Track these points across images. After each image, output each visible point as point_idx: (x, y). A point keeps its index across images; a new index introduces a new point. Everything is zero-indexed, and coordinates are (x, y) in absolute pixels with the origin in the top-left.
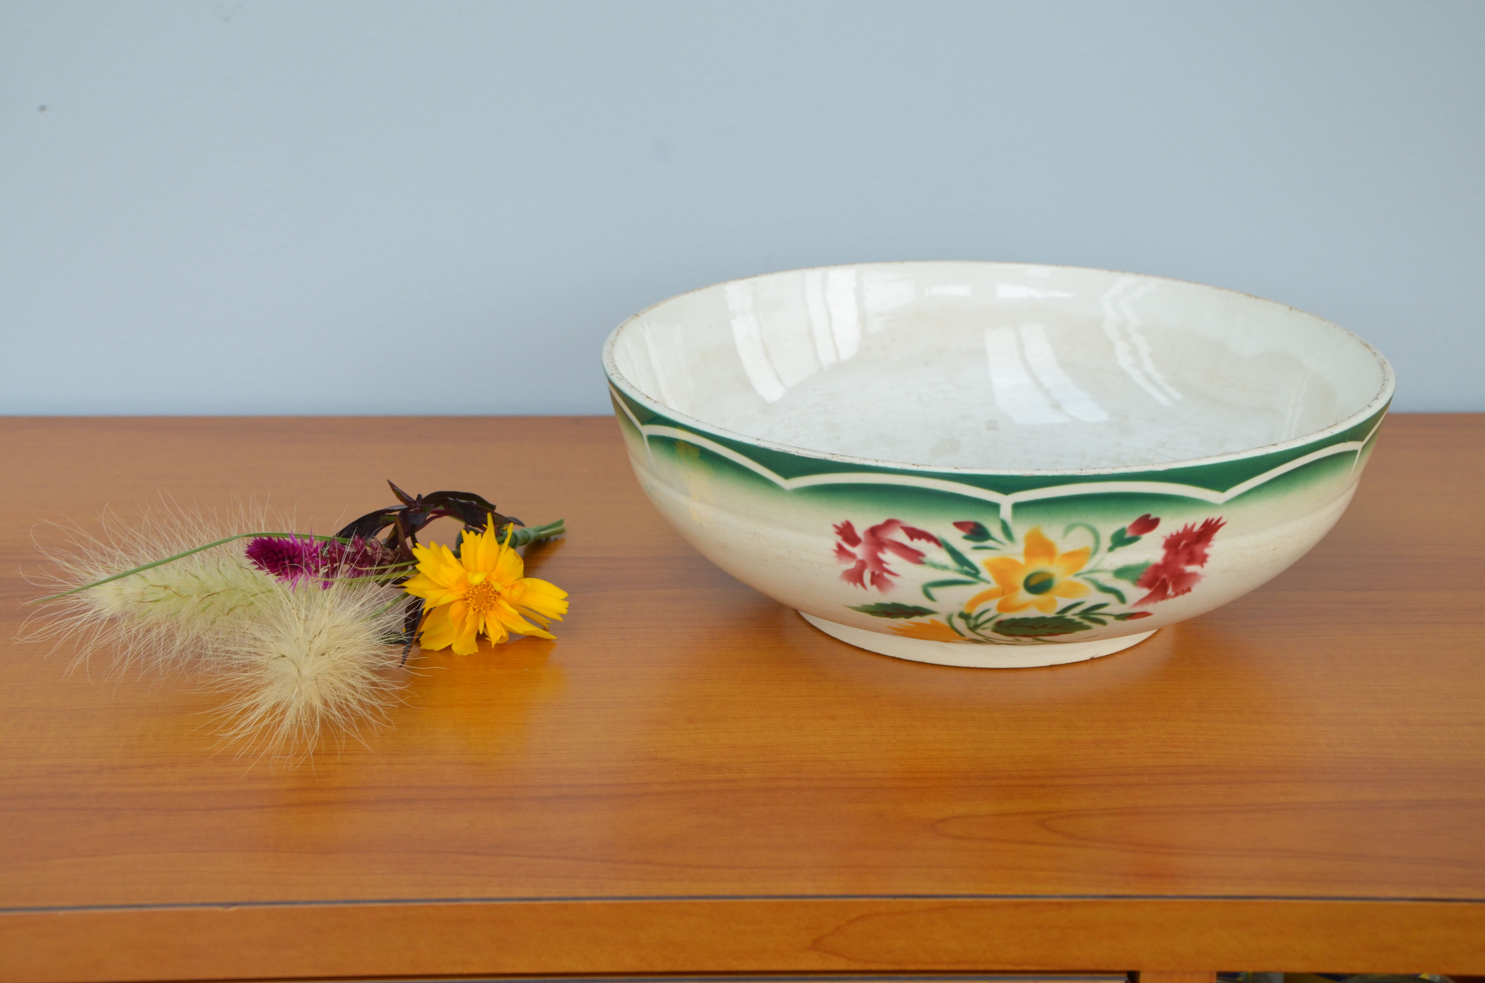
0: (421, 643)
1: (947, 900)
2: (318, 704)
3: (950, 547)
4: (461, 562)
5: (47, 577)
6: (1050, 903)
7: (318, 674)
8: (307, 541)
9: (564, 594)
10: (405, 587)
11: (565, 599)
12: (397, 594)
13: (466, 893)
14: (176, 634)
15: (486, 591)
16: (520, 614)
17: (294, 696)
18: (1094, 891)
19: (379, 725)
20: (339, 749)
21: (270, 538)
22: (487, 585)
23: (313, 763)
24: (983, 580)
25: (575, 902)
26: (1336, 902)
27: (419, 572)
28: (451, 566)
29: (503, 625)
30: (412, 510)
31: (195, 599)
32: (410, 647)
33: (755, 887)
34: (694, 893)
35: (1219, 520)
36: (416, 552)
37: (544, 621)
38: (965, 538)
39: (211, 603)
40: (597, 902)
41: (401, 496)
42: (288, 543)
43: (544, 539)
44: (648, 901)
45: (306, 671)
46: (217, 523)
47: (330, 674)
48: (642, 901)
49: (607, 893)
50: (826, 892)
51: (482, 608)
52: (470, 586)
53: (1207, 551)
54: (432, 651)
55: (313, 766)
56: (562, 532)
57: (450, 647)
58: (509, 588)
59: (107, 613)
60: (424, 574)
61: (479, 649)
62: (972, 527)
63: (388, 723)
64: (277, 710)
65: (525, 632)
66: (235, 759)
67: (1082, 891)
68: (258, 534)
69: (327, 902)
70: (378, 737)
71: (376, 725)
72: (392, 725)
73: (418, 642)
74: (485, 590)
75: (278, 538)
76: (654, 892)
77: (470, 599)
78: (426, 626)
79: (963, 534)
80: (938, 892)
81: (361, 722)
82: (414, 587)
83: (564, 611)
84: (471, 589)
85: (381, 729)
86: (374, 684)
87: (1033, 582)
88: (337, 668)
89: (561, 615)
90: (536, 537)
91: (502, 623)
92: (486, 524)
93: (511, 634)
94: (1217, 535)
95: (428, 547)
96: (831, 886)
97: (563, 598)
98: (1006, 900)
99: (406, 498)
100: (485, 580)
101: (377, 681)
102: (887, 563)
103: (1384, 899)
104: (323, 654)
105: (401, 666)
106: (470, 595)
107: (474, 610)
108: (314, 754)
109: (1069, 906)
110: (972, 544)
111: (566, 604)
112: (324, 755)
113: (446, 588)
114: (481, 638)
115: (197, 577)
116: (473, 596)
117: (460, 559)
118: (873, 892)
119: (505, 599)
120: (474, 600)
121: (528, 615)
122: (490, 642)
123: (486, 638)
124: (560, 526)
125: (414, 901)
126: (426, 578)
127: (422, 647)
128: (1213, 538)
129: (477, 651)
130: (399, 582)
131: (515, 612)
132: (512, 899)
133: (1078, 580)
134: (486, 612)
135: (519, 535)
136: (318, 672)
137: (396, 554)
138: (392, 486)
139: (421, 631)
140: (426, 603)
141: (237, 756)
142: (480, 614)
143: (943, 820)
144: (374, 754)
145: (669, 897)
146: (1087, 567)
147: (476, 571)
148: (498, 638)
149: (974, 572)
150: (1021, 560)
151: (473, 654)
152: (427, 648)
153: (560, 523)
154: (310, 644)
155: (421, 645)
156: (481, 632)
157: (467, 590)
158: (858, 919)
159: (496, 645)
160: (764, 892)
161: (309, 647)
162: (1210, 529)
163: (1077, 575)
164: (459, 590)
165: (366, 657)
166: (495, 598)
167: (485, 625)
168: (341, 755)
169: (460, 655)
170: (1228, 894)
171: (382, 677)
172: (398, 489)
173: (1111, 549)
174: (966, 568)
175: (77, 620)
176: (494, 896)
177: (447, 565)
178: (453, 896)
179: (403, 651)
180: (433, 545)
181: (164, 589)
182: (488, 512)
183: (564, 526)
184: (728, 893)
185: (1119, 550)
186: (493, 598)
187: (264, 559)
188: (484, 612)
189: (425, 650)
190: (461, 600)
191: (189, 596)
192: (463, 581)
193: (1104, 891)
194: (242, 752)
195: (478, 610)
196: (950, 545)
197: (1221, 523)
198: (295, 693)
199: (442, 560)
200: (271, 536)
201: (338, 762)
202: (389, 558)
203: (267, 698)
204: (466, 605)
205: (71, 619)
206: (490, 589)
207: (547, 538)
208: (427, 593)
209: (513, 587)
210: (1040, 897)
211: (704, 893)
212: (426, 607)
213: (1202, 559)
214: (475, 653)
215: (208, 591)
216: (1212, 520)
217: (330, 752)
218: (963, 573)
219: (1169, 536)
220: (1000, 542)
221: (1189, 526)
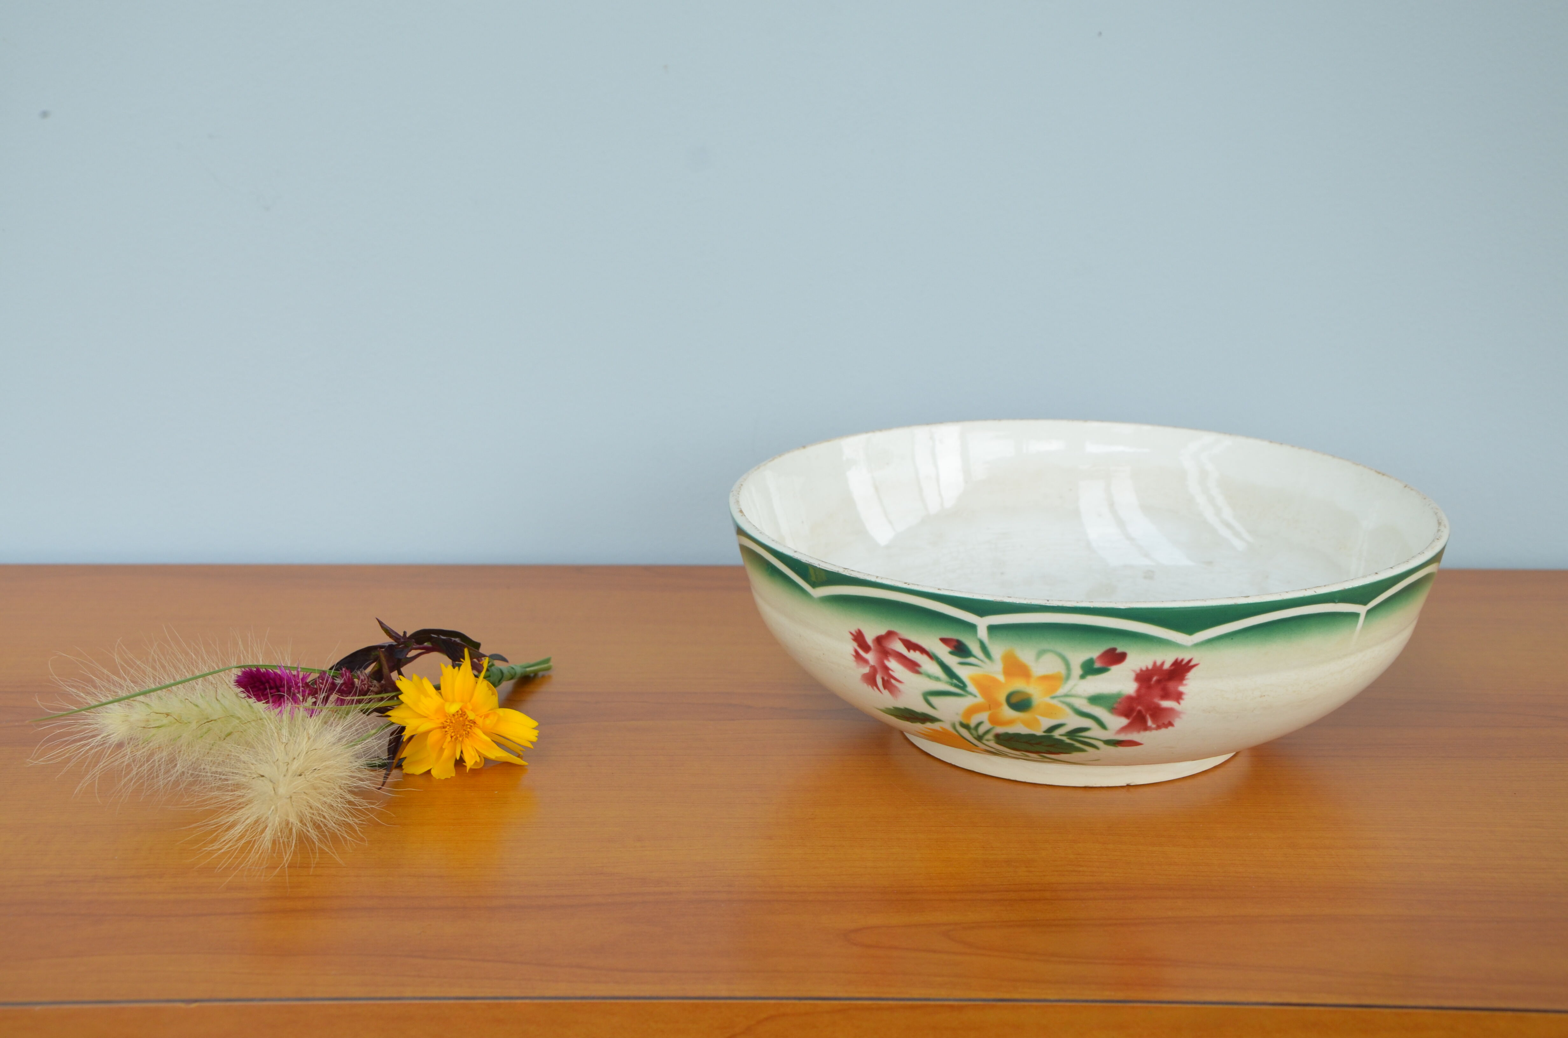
0: (403, 767)
1: (847, 1002)
2: (293, 819)
3: (940, 660)
4: (440, 693)
5: (62, 705)
6: (943, 1006)
7: (294, 793)
8: (294, 673)
9: (535, 724)
10: (390, 716)
11: (535, 728)
12: (382, 721)
13: (408, 992)
14: (178, 758)
15: (463, 720)
16: (492, 740)
17: (270, 812)
18: (984, 995)
19: (353, 841)
20: (312, 863)
21: (258, 670)
22: (462, 713)
23: (287, 875)
24: (971, 694)
25: (507, 1001)
26: (1204, 1006)
27: (402, 703)
28: (430, 697)
29: (477, 751)
30: (400, 646)
31: (194, 725)
32: (391, 771)
33: (673, 989)
34: (617, 994)
35: (1190, 661)
36: (399, 684)
37: (518, 749)
38: (951, 653)
39: (209, 730)
40: (527, 1001)
41: (389, 633)
42: (275, 673)
43: (532, 675)
44: (573, 1001)
45: (282, 790)
46: (219, 657)
47: (304, 793)
48: (567, 1001)
49: (537, 994)
50: (738, 994)
51: (458, 736)
52: (448, 715)
53: (1181, 689)
54: (413, 775)
55: (287, 877)
56: (548, 669)
57: (429, 771)
58: (483, 717)
59: (115, 739)
60: (406, 704)
61: (456, 773)
62: (954, 642)
63: (362, 840)
64: (259, 825)
65: (496, 757)
66: (218, 871)
67: (973, 995)
68: (247, 666)
69: (280, 1000)
70: (351, 851)
71: (349, 841)
72: (365, 841)
73: (399, 766)
74: (461, 719)
75: (265, 669)
76: (579, 993)
77: (448, 727)
78: (406, 752)
79: (949, 648)
80: (841, 995)
81: (335, 838)
82: (397, 716)
83: (535, 739)
84: (449, 718)
85: (354, 845)
86: (350, 803)
87: (1014, 700)
88: (315, 788)
89: (532, 743)
90: (522, 674)
91: (477, 750)
92: (464, 659)
93: (487, 760)
94: (1190, 675)
95: (411, 679)
96: (742, 989)
97: (534, 727)
98: (902, 1003)
99: (394, 634)
100: (461, 709)
101: (353, 800)
102: (892, 670)
103: (1248, 1004)
104: (300, 775)
105: (379, 789)
106: (448, 724)
107: (452, 737)
108: (288, 867)
109: (960, 1008)
110: (958, 659)
111: (536, 732)
112: (299, 867)
113: (426, 717)
114: (460, 763)
115: (197, 706)
116: (451, 724)
117: (440, 691)
118: (780, 994)
119: (479, 728)
120: (452, 729)
121: (501, 742)
122: (466, 766)
123: (464, 764)
124: (547, 663)
125: (360, 999)
126: (409, 708)
127: (404, 771)
128: (1186, 677)
129: (454, 775)
130: (382, 711)
131: (488, 739)
132: (449, 998)
133: (1054, 702)
134: (463, 739)
135: (505, 671)
136: (294, 791)
137: (382, 686)
138: (381, 623)
139: (402, 756)
140: (406, 730)
141: (220, 868)
142: (458, 741)
143: (857, 930)
144: (345, 867)
145: (594, 998)
146: (1062, 691)
147: (453, 701)
148: (473, 763)
149: (961, 684)
150: (1001, 678)
151: (449, 778)
152: (408, 772)
153: (547, 661)
154: (287, 765)
155: (403, 769)
156: (458, 758)
157: (445, 719)
158: (766, 1019)
159: (471, 769)
160: (680, 993)
161: (286, 768)
162: (1180, 670)
163: (1053, 698)
164: (438, 719)
165: (342, 778)
166: (471, 726)
167: (462, 752)
168: (313, 868)
169: (437, 778)
170: (1106, 998)
171: (356, 796)
172: (387, 626)
173: (1083, 677)
174: (955, 681)
175: (85, 745)
176: (434, 995)
177: (427, 695)
178: (395, 995)
179: (384, 775)
180: (415, 677)
181: (166, 716)
182: (465, 648)
183: (551, 664)
184: (648, 994)
185: (1090, 678)
186: (469, 726)
187: (251, 688)
188: (461, 739)
189: (407, 775)
190: (440, 728)
191: (189, 723)
192: (441, 710)
193: (993, 995)
194: (224, 864)
195: (455, 737)
197: (1192, 663)
198: (271, 810)
199: (422, 691)
200: (259, 667)
201: (311, 874)
202: (375, 689)
203: (247, 816)
204: (444, 733)
205: (79, 744)
206: (466, 718)
207: (536, 674)
208: (407, 721)
209: (487, 716)
210: (934, 1000)
211: (625, 994)
212: (406, 735)
213: (1178, 697)
214: (452, 777)
215: (208, 718)
216: (1182, 660)
217: (305, 865)
218: (953, 684)
219: (1138, 671)
220: (982, 661)
221: (1159, 663)
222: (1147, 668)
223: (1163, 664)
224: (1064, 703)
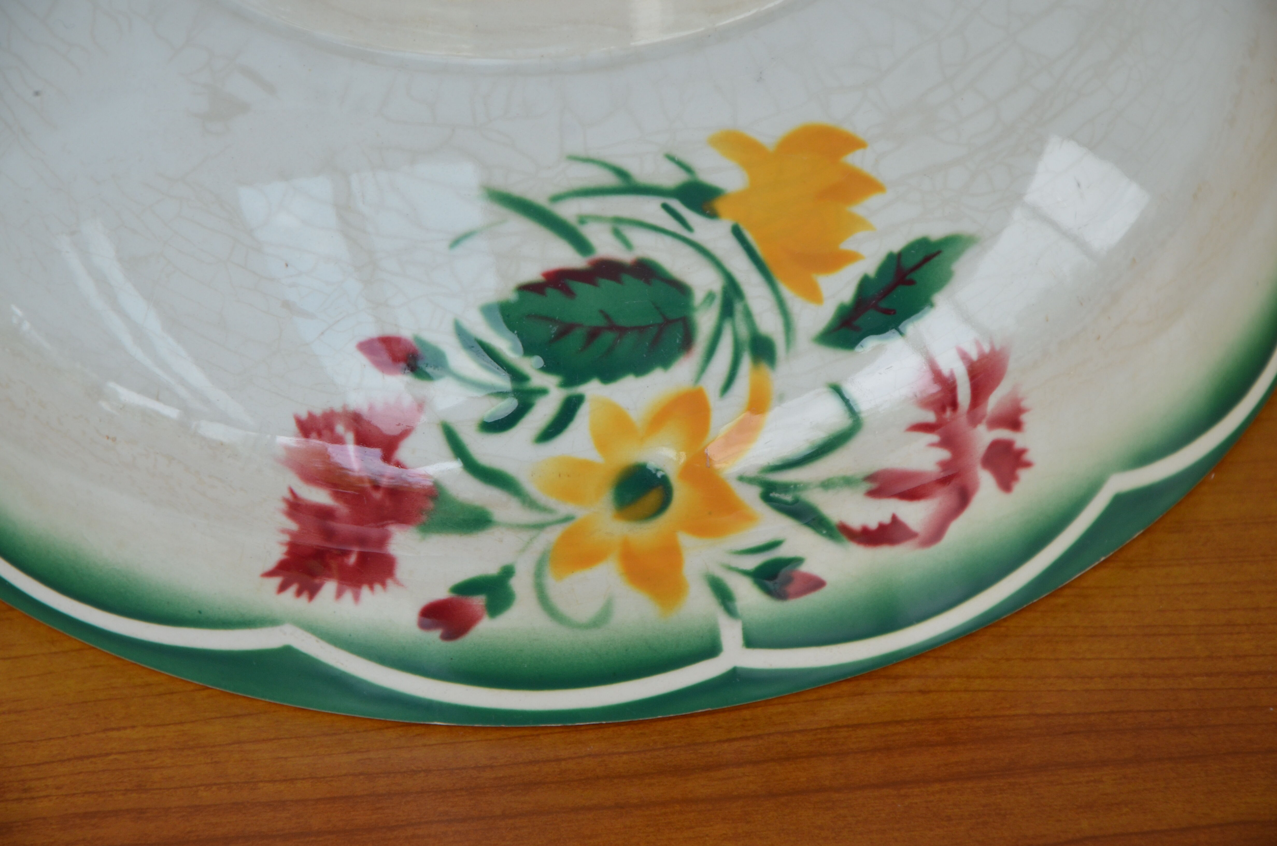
3: (824, 532)
24: (751, 481)
35: (281, 586)
38: (798, 561)
53: (291, 525)
62: (791, 589)
79: (804, 568)
87: (653, 498)
94: (275, 552)
102: (933, 445)
110: (782, 552)
133: (564, 508)
146: (552, 535)
149: (774, 495)
150: (686, 540)
163: (568, 519)
173: (508, 572)
174: (788, 498)
185: (491, 569)
196: (824, 535)
213: (295, 507)
216: (298, 592)
218: (792, 486)
219: (389, 582)
220: (731, 569)
221: (348, 596)
222: (372, 588)
223: (339, 594)
224: (544, 509)
